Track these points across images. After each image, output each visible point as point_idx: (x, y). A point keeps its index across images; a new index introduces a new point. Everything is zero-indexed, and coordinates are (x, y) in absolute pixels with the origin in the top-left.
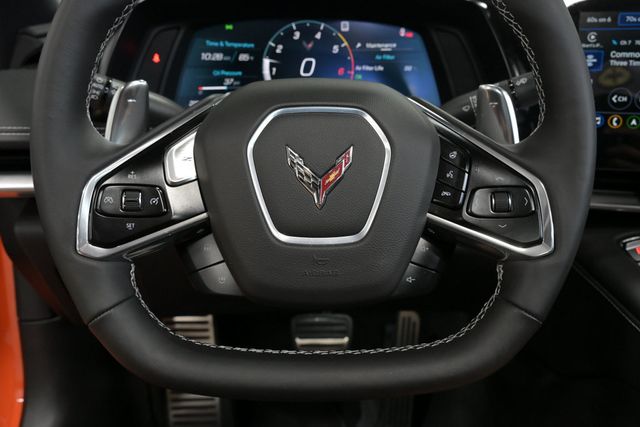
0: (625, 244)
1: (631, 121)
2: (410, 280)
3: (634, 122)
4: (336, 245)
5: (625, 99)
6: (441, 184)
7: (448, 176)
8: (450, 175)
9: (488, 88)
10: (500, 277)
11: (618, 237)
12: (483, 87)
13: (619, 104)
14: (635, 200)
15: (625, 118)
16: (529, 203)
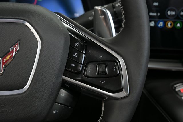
0: (175, 88)
1: (177, 24)
2: (55, 112)
3: (178, 25)
4: (10, 95)
5: (174, 13)
6: (70, 60)
7: (74, 55)
8: (75, 55)
9: (100, 8)
10: (103, 109)
11: (173, 84)
12: (96, 7)
13: (171, 16)
14: (180, 65)
15: (174, 22)
16: (116, 70)
